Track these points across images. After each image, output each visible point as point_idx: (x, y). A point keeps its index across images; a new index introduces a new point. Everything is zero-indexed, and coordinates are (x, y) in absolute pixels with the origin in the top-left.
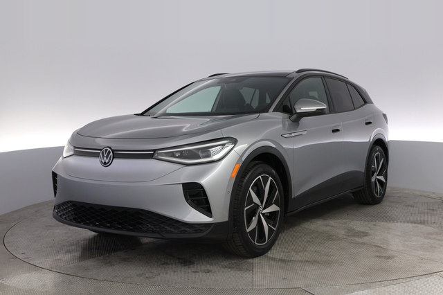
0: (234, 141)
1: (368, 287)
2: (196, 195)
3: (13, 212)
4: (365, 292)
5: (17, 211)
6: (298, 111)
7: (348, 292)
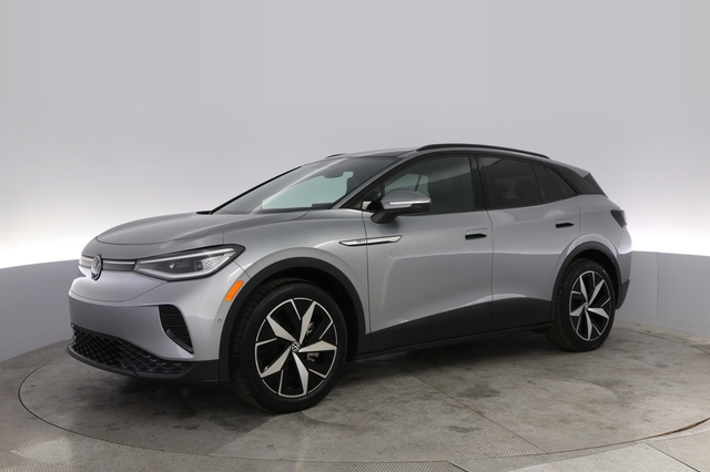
0: (239, 250)
1: (544, 461)
2: (173, 321)
3: (33, 352)
4: (539, 467)
5: (38, 351)
6: (386, 207)
7: (515, 467)
